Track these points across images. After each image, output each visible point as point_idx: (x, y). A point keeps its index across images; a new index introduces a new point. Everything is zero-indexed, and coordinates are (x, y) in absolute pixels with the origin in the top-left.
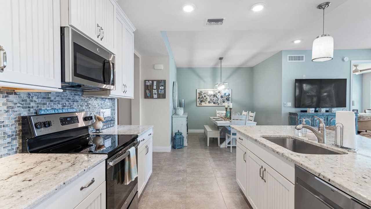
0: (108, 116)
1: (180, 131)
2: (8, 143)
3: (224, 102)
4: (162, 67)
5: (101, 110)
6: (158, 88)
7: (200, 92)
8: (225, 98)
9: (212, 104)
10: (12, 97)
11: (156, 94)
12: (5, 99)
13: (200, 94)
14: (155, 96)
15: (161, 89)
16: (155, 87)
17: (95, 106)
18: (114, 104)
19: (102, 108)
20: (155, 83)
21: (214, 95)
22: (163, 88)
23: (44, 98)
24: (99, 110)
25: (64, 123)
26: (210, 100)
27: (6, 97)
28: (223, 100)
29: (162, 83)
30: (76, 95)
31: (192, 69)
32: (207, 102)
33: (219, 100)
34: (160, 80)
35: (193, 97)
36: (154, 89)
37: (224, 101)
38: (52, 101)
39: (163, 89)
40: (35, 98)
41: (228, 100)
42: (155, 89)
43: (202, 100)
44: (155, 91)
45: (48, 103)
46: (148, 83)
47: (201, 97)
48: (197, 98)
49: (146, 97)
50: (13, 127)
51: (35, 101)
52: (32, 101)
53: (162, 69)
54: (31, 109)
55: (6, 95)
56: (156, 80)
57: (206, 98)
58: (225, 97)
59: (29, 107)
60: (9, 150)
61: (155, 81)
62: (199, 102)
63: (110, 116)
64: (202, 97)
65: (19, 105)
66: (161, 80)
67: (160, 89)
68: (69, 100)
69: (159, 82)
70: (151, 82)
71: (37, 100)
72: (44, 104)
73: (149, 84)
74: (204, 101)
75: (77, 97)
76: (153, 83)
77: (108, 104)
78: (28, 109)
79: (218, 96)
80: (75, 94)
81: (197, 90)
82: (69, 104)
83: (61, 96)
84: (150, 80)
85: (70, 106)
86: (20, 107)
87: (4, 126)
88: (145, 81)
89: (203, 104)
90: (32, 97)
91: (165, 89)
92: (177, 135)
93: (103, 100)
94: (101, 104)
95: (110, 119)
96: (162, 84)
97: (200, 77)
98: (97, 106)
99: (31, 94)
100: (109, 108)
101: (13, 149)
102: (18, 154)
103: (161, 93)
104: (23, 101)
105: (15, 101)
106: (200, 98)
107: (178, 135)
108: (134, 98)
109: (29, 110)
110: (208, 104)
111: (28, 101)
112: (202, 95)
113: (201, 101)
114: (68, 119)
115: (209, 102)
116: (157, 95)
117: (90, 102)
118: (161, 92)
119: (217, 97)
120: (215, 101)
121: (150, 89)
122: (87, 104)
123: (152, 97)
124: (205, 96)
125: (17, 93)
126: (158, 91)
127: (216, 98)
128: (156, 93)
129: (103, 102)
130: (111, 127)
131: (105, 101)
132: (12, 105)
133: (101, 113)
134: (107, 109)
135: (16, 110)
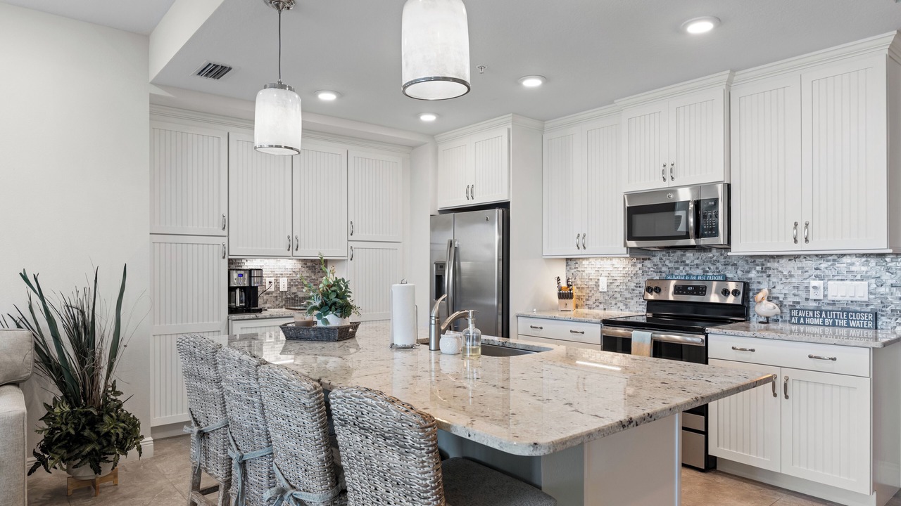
5: (819, 283)
10: (646, 263)
17: (790, 271)
19: (819, 277)
23: (677, 262)
25: (680, 292)
27: (642, 263)
38: (687, 265)
45: (681, 268)
51: (667, 266)
52: (663, 265)
54: (663, 274)
59: (660, 272)
63: (865, 299)
65: (652, 269)
68: (718, 264)
72: (678, 268)
77: (857, 268)
78: (659, 274)
83: (702, 259)
85: (719, 272)
93: (828, 261)
94: (817, 269)
95: (867, 310)
98: (797, 272)
100: (861, 280)
104: (655, 265)
105: (649, 266)
111: (660, 266)
114: (689, 289)
117: (770, 265)
122: (762, 268)
129: (823, 265)
130: (848, 326)
131: (834, 260)
132: (647, 269)
133: (811, 289)
134: (848, 282)
135: (650, 273)
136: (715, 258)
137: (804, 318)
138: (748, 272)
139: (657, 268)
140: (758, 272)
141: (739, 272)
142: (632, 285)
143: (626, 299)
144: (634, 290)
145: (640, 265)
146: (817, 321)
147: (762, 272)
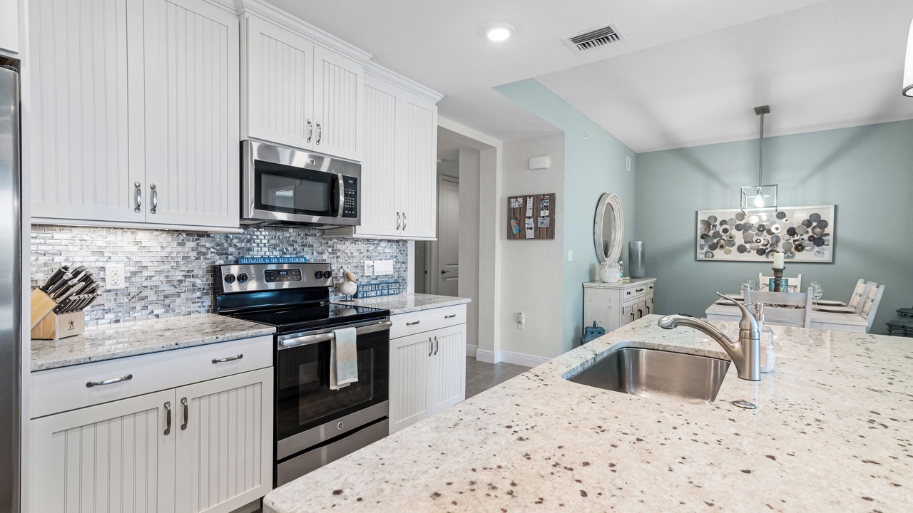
0: (384, 274)
1: (599, 325)
2: (198, 298)
3: (800, 248)
4: (547, 162)
5: (369, 263)
6: (536, 216)
7: (710, 218)
8: (806, 237)
9: (753, 256)
10: (203, 241)
11: (531, 229)
12: (195, 243)
13: (708, 224)
14: (530, 234)
15: (543, 217)
16: (529, 213)
17: (352, 253)
18: (404, 252)
19: (369, 258)
20: (530, 202)
21: (761, 226)
22: (547, 213)
23: (249, 241)
24: (362, 261)
25: (273, 278)
26: (745, 242)
27: (196, 240)
28: (797, 243)
29: (547, 202)
30: (309, 235)
31: (683, 154)
32: (734, 249)
33: (780, 244)
34: (540, 195)
35: (685, 231)
36: (527, 217)
37: (800, 245)
39: (547, 216)
40: (235, 241)
41: (818, 241)
42: (529, 218)
43: (715, 241)
44: (529, 223)
45: (255, 248)
46: (515, 205)
47: (711, 233)
48: (699, 236)
49: (511, 236)
50: (204, 279)
51: (236, 246)
52: (230, 245)
53: (547, 167)
54: (230, 257)
55: (197, 237)
56: (533, 196)
57: (731, 237)
58: (807, 232)
59: (226, 254)
60: (199, 307)
61: (530, 197)
62: (706, 249)
63: (392, 273)
64: (716, 235)
65: (212, 250)
66: (544, 195)
67: (540, 217)
68: (295, 245)
69: (538, 199)
70: (520, 200)
71: (239, 245)
72: (249, 249)
73: (517, 206)
74: (722, 247)
75: (310, 240)
76: (525, 202)
77: (387, 250)
78: (225, 256)
79: (777, 229)
80: (306, 235)
81: (697, 212)
82: (294, 249)
83: (279, 238)
84: (520, 197)
85: (297, 253)
86: (214, 252)
87: (193, 276)
88: (510, 198)
89: (719, 254)
90: (231, 240)
91: (552, 216)
92: (589, 333)
93: (373, 244)
94: (368, 251)
95: (392, 280)
96: (545, 204)
97: (711, 175)
98: (356, 254)
99: (231, 236)
100: (389, 259)
101: (204, 306)
102: (210, 314)
103: (543, 226)
104: (218, 245)
105: (208, 245)
106: (707, 236)
107: (592, 333)
108: (436, 239)
109: (227, 258)
110: (735, 255)
111: (226, 245)
112: (715, 226)
113: (713, 247)
114: (281, 273)
115: (742, 249)
116: (535, 231)
117: (339, 247)
118: (542, 223)
119: (769, 232)
120: (766, 245)
121: (518, 218)
122: (333, 250)
123: (522, 236)
124: (725, 231)
125: (211, 235)
126: (536, 222)
127: (769, 237)
128: (533, 226)
129: (372, 248)
130: (389, 294)
131: (377, 244)
132: (204, 250)
133: (366, 268)
134: (383, 261)
135: (209, 256)
136: (292, 239)
137: (366, 292)
138: (322, 253)
139: (222, 249)
140: (330, 253)
141: (315, 254)
142: (178, 275)
143: (166, 297)
144: (181, 281)
145: (193, 244)
146: (373, 293)
147: (333, 253)
